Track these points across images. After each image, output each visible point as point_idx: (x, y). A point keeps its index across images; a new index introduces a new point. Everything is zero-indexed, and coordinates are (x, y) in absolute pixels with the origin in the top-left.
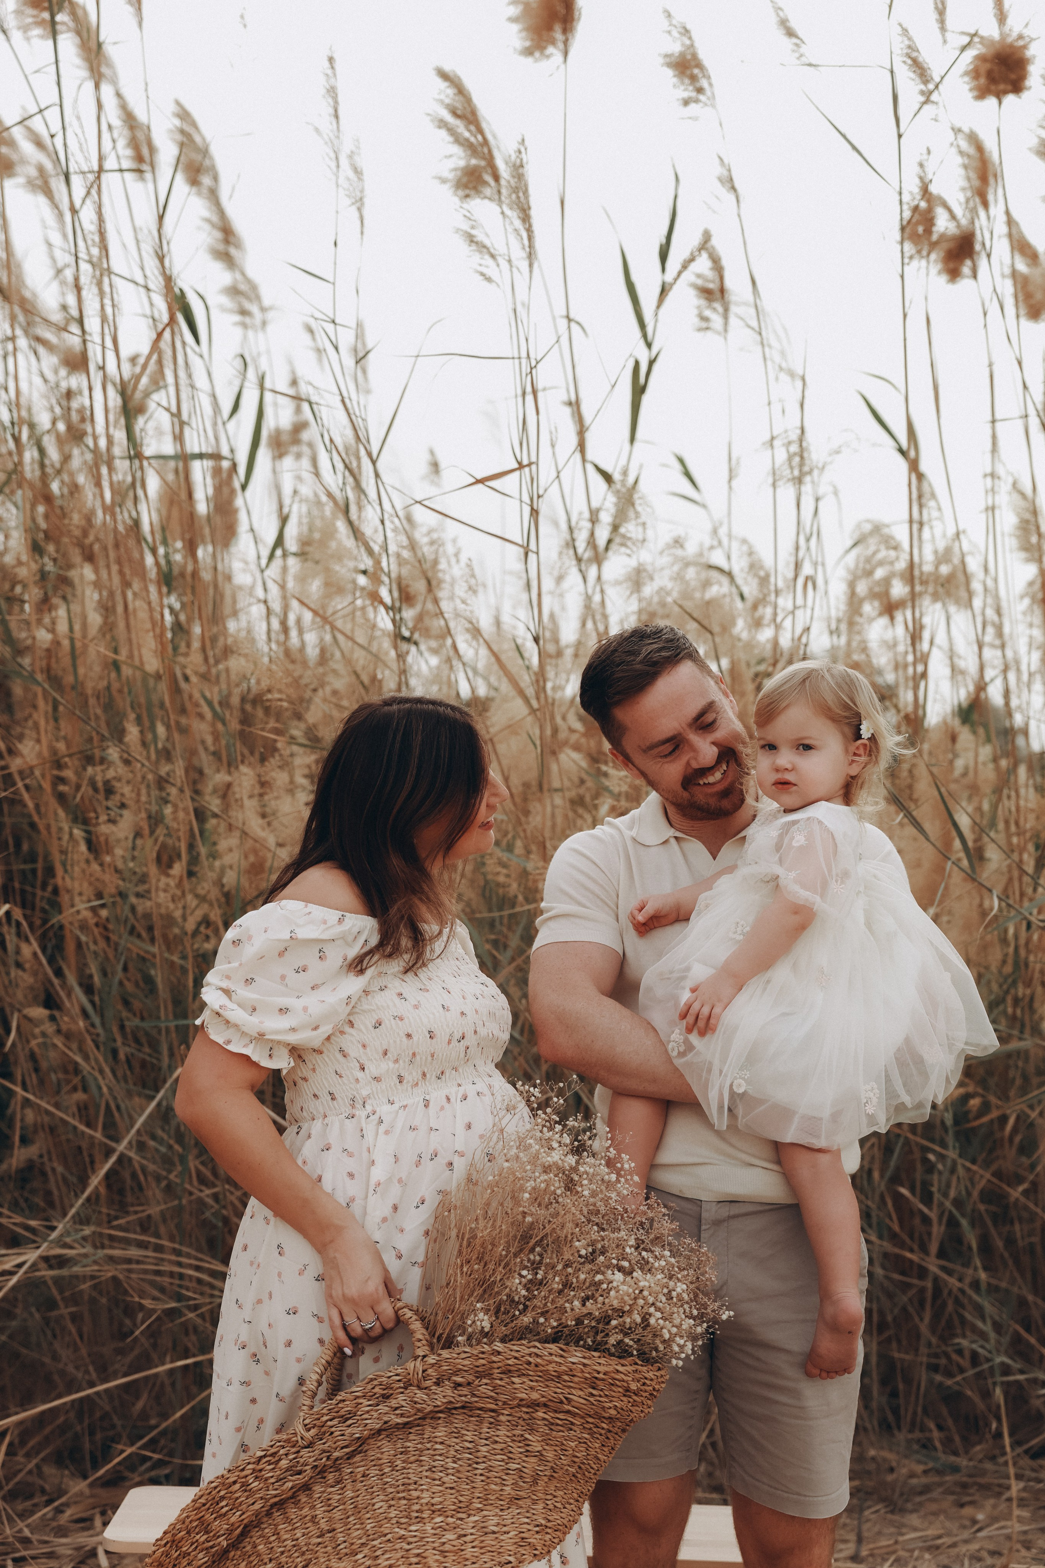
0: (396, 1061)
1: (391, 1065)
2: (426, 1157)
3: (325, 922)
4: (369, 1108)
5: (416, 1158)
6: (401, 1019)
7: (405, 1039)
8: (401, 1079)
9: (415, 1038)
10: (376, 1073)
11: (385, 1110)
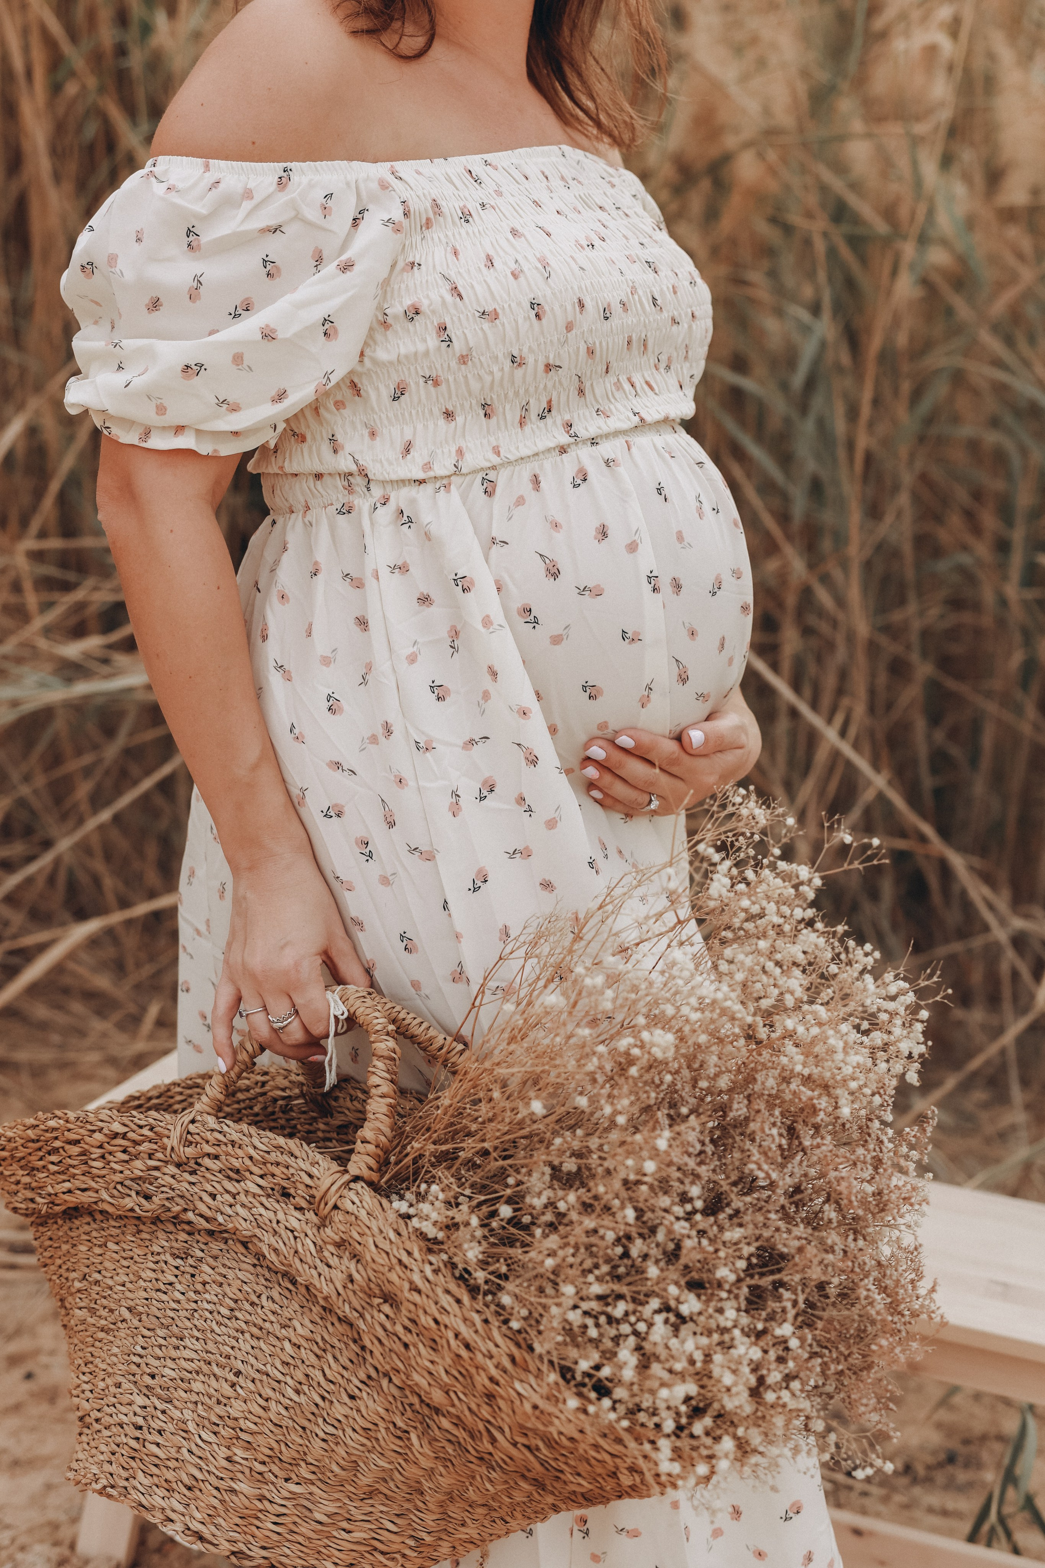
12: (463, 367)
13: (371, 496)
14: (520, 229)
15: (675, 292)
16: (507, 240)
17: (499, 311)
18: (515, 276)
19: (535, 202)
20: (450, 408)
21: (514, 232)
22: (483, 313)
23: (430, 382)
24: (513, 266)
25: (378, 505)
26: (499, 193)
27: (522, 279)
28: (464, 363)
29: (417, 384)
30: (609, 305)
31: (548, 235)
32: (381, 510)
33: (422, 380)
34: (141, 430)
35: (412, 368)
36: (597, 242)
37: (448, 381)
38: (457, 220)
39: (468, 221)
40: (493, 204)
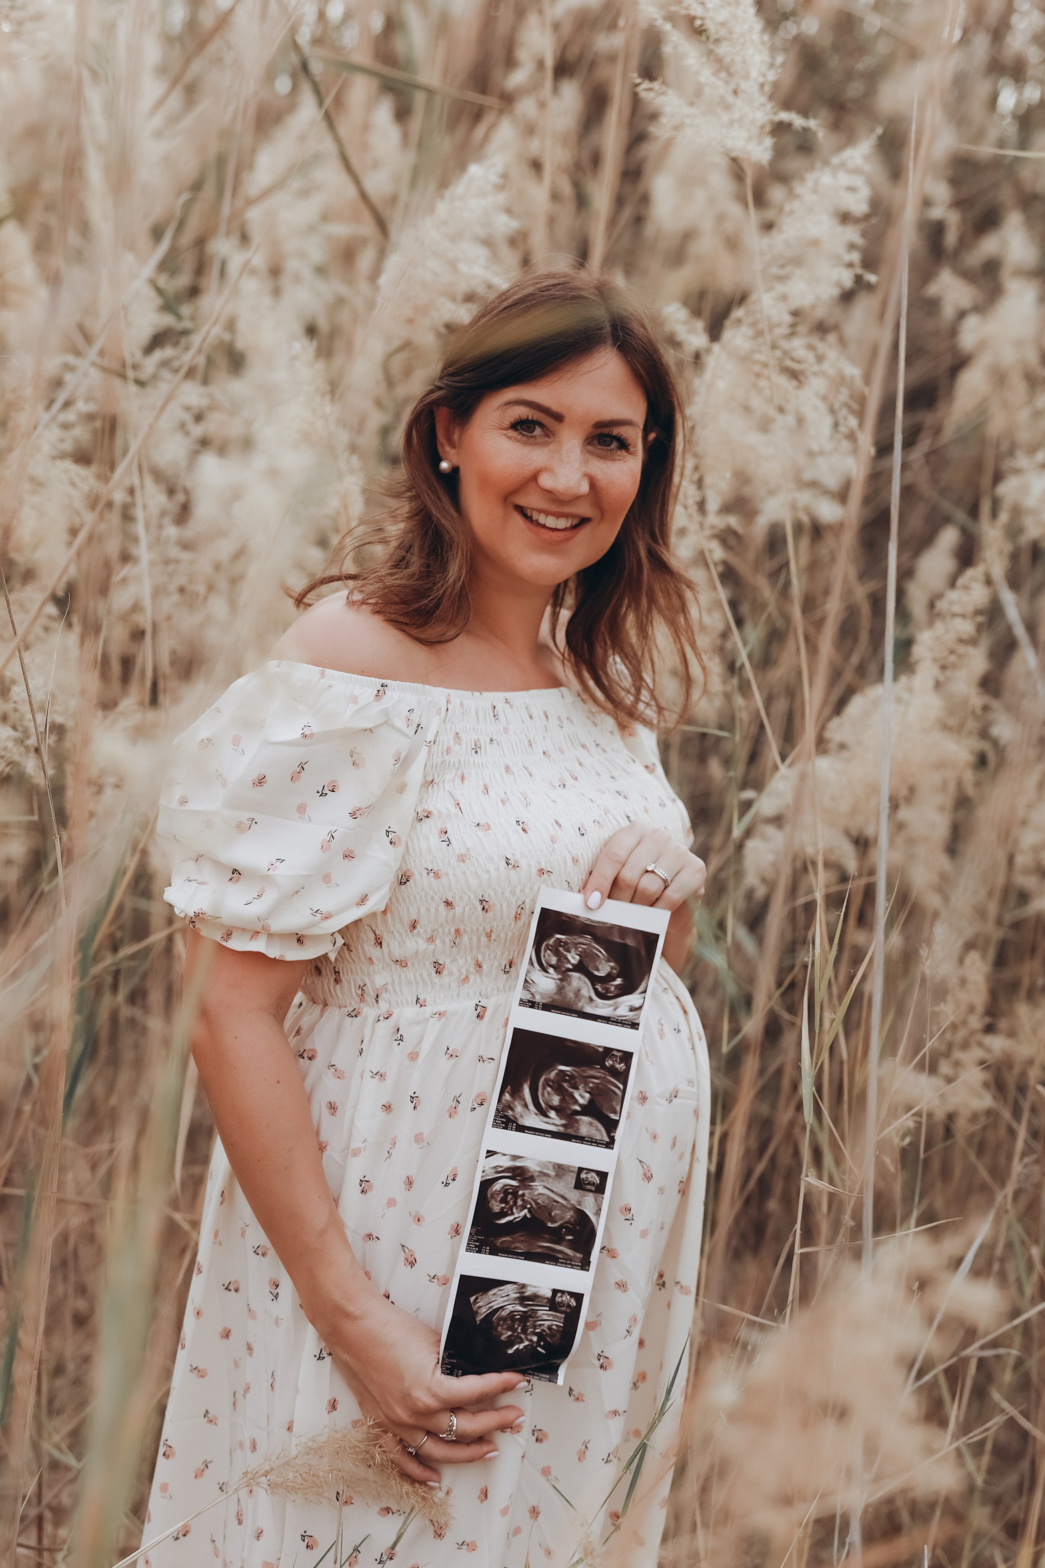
0: (431, 940)
1: (422, 945)
2: (467, 1102)
3: (355, 700)
4: (383, 1006)
5: (451, 1103)
6: (437, 875)
7: (442, 908)
8: (438, 968)
9: (458, 910)
10: (397, 953)
11: (407, 1013)
12: (462, 864)
13: (378, 1007)
14: (512, 768)
15: (647, 812)
16: (501, 774)
17: (490, 823)
18: (503, 802)
19: (529, 741)
20: (450, 899)
21: (507, 769)
22: (478, 825)
23: (432, 874)
24: (503, 796)
25: (381, 1018)
26: (506, 730)
27: (507, 804)
28: (463, 861)
29: (421, 875)
30: (582, 825)
31: (531, 775)
32: (383, 1024)
33: (426, 872)
34: (225, 931)
35: (417, 860)
36: (569, 782)
37: (447, 875)
38: (469, 749)
39: (476, 752)
40: (499, 740)
